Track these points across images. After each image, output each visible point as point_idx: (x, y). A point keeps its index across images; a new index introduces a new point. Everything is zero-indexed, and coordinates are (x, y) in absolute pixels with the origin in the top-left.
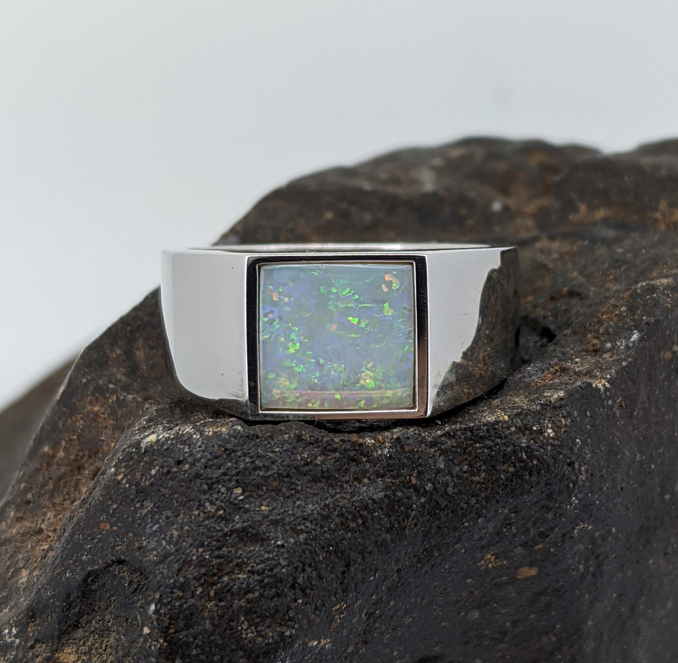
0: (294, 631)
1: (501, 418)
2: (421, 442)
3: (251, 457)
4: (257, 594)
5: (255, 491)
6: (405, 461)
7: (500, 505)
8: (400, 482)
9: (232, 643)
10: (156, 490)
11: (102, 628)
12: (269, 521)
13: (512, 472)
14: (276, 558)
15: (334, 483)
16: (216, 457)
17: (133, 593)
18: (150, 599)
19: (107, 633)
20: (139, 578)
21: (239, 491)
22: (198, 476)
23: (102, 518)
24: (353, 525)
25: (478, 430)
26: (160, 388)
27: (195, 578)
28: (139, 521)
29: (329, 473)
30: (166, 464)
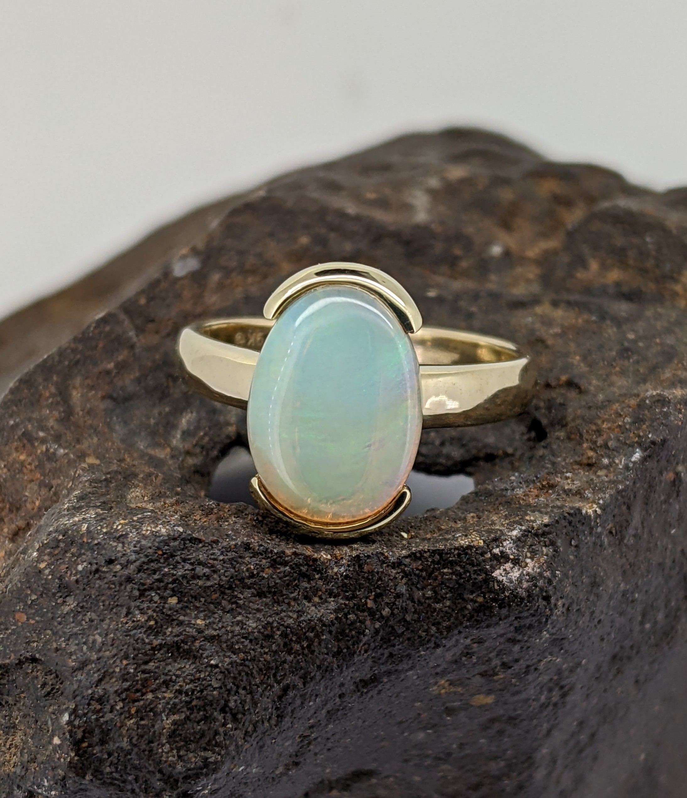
0: (219, 757)
1: (475, 543)
2: (383, 562)
3: (192, 564)
4: (183, 716)
5: (192, 602)
6: (362, 582)
7: (463, 635)
8: (355, 604)
9: (150, 765)
10: (81, 588)
11: (8, 725)
12: (204, 637)
13: (481, 603)
14: (208, 678)
15: (281, 599)
16: (152, 561)
17: (45, 696)
18: (64, 707)
19: (12, 730)
20: (54, 681)
21: (173, 601)
22: (129, 580)
23: (18, 608)
24: (297, 647)
25: (448, 554)
26: (95, 440)
27: (116, 692)
28: (59, 619)
29: (277, 588)
30: (95, 561)
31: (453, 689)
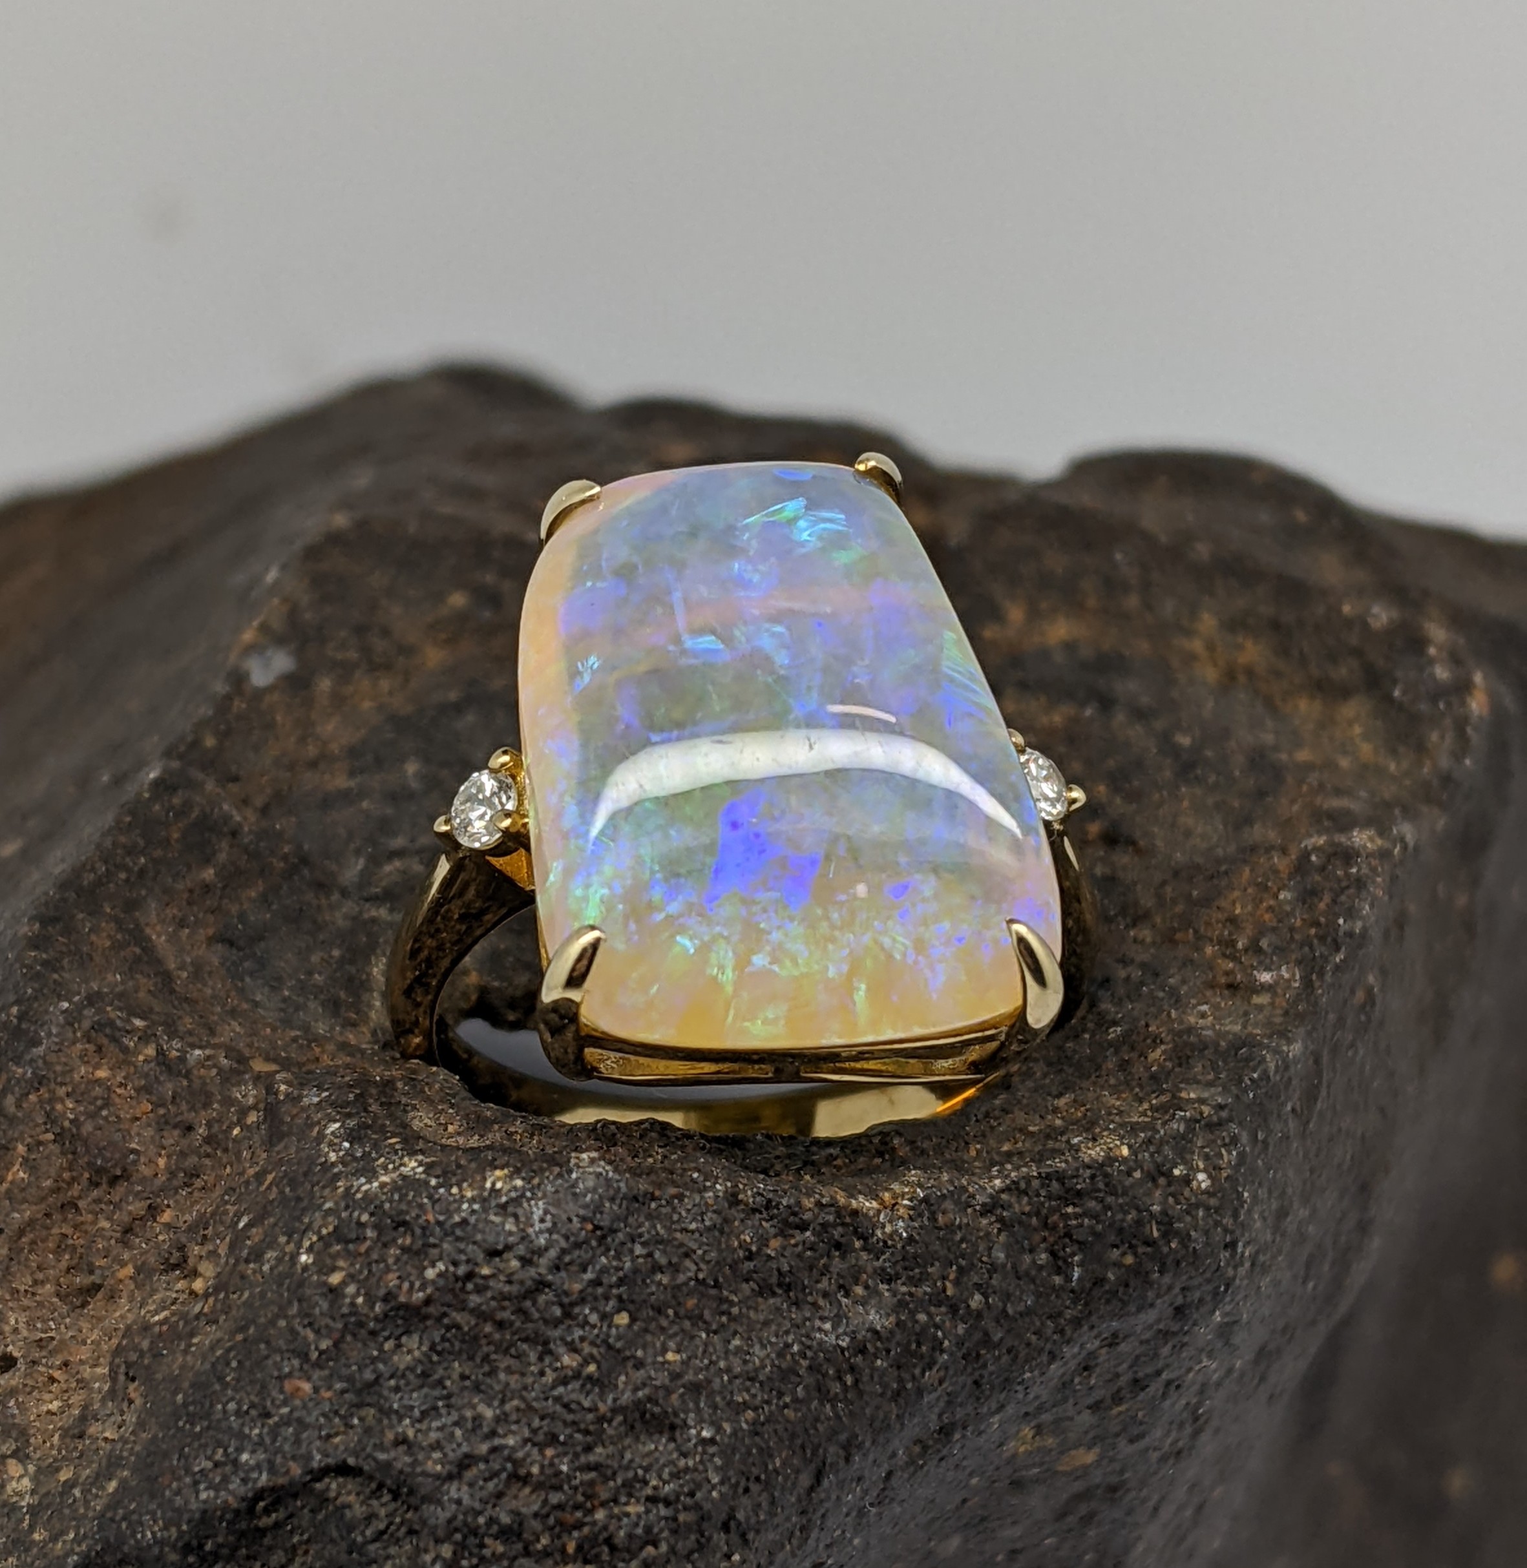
1: (1116, 1152)
2: (968, 1206)
4: (664, 1548)
5: (654, 1320)
6: (936, 1248)
7: (1093, 1333)
8: (926, 1293)
10: (437, 1314)
12: (684, 1386)
13: (1129, 1266)
14: (701, 1468)
16: (578, 1245)
20: (390, 1508)
21: (623, 1319)
22: (541, 1285)
23: (287, 1370)
25: (1074, 1177)
27: (536, 1515)
28: (392, 1382)
29: (793, 1275)
30: (463, 1257)
31: (1038, 1442)
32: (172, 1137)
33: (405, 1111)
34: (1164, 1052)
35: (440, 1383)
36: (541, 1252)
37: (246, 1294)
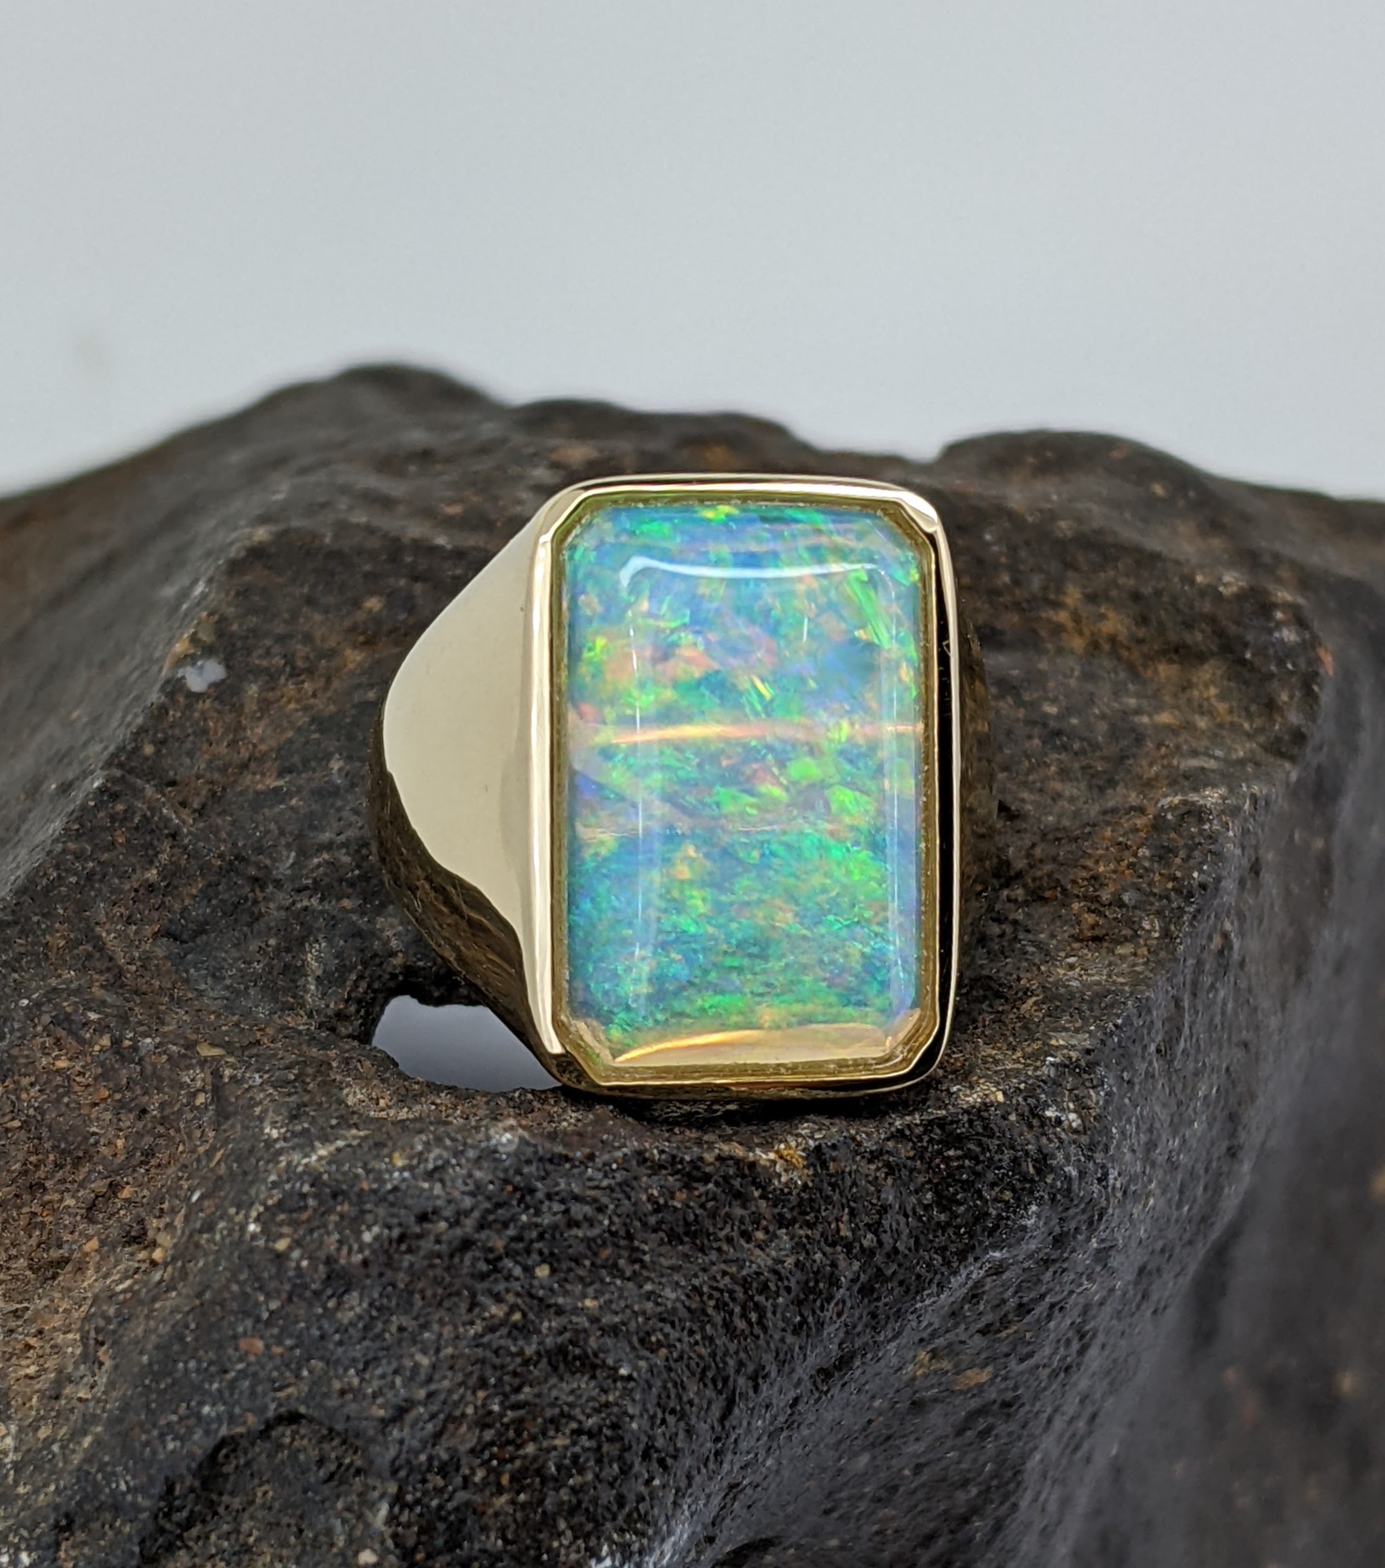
1: (992, 1097)
2: (856, 1153)
3: (562, 1201)
4: (590, 1476)
5: (572, 1270)
6: (829, 1193)
10: (375, 1273)
12: (601, 1328)
13: (1008, 1201)
14: (621, 1401)
15: (706, 1242)
17: (326, 1481)
18: (376, 1494)
19: (246, 1557)
20: (340, 1451)
21: (544, 1271)
22: (466, 1244)
25: (952, 1122)
27: (472, 1451)
28: (337, 1336)
29: (698, 1224)
30: (395, 1221)
31: (935, 1365)
32: (127, 1120)
33: (341, 1089)
34: (1035, 1003)
35: (379, 1337)
36: (467, 1213)
37: (201, 1264)
